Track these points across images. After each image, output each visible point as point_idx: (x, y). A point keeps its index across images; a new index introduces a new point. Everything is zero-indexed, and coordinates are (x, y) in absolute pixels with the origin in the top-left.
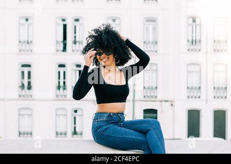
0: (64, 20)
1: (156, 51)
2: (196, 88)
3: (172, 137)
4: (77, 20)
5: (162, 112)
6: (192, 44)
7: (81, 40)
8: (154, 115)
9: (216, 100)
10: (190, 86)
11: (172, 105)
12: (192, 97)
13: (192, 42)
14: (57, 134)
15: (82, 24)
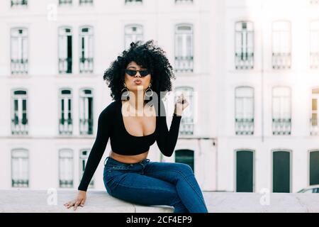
0: (68, 31)
1: (192, 70)
2: (247, 120)
3: (214, 189)
4: (85, 30)
5: (200, 154)
6: (242, 59)
7: (91, 57)
8: (190, 158)
9: (277, 136)
10: (239, 117)
11: (214, 144)
12: (242, 133)
13: (242, 56)
14: (61, 183)
15: (93, 35)
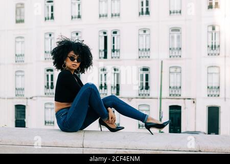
0: (105, 33)
1: (180, 56)
2: (215, 88)
3: (193, 130)
4: (115, 33)
5: (185, 108)
6: (212, 49)
7: (118, 48)
8: (179, 111)
10: (210, 86)
11: (194, 102)
12: (212, 96)
13: (212, 47)
15: (119, 35)
